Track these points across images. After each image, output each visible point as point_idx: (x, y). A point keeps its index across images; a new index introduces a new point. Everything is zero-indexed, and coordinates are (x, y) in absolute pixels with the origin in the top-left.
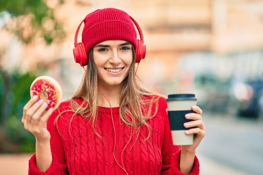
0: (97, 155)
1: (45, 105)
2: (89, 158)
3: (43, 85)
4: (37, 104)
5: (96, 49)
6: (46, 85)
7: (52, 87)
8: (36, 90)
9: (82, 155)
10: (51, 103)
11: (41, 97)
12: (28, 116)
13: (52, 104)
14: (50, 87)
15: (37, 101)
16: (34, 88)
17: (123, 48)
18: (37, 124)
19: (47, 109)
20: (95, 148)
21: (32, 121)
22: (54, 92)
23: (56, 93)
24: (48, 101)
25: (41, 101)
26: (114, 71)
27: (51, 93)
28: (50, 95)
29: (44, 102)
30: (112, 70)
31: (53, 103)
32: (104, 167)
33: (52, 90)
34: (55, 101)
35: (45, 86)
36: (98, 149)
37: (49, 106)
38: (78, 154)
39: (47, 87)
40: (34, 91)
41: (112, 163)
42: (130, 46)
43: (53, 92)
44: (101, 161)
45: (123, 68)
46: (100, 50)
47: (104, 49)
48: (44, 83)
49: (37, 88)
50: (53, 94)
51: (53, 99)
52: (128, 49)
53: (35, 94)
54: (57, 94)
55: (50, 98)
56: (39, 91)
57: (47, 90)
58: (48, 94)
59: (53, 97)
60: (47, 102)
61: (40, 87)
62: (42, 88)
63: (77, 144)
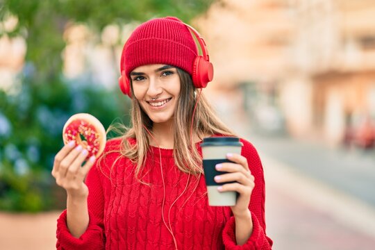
0: (138, 209)
1: (85, 153)
2: (127, 211)
3: (81, 126)
4: (75, 152)
6: (85, 126)
7: (93, 128)
8: (72, 133)
10: (92, 149)
11: (78, 143)
12: (63, 168)
13: (93, 152)
14: (90, 129)
15: (74, 148)
16: (69, 131)
18: (74, 178)
19: (88, 158)
21: (68, 174)
22: (96, 135)
23: (98, 136)
24: (89, 147)
25: (79, 148)
26: (156, 104)
27: (92, 136)
28: (91, 139)
29: (83, 149)
30: (153, 104)
31: (95, 149)
32: (147, 225)
33: (93, 132)
34: (97, 147)
35: (83, 128)
36: (141, 202)
37: (90, 154)
39: (86, 128)
40: (70, 135)
41: (158, 220)
43: (94, 135)
44: (144, 216)
45: (170, 99)
46: (136, 79)
47: (142, 77)
48: (83, 123)
49: (73, 130)
50: (94, 139)
51: (95, 145)
52: (172, 73)
53: (70, 138)
54: (99, 138)
55: (90, 143)
56: (75, 135)
57: (86, 133)
59: (95, 142)
60: (87, 149)
61: (77, 129)
62: (80, 130)
63: (118, 194)
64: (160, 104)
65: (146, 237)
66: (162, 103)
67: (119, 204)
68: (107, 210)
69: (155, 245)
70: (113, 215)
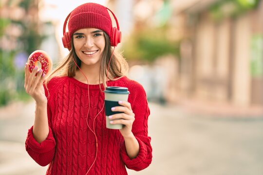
0: (73, 122)
5: (75, 36)
7: (47, 60)
9: (62, 120)
17: (96, 35)
20: (73, 115)
23: (48, 64)
26: (89, 53)
36: (75, 116)
38: (59, 119)
41: (85, 128)
42: (102, 33)
44: (77, 126)
45: (97, 51)
46: (77, 37)
47: (80, 36)
50: (46, 66)
51: (46, 69)
52: (101, 35)
55: (43, 68)
57: (42, 61)
58: (43, 64)
61: (37, 58)
63: (60, 110)
64: (91, 53)
65: (79, 138)
66: (93, 53)
67: (61, 118)
68: (53, 121)
69: (84, 143)
70: (57, 124)
